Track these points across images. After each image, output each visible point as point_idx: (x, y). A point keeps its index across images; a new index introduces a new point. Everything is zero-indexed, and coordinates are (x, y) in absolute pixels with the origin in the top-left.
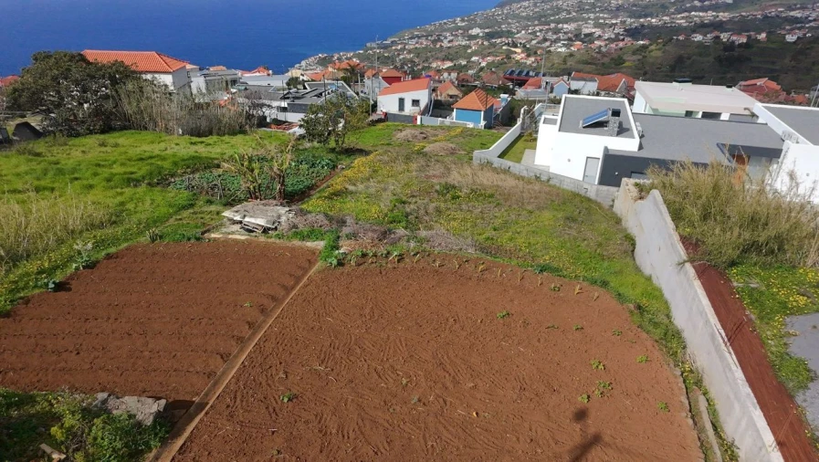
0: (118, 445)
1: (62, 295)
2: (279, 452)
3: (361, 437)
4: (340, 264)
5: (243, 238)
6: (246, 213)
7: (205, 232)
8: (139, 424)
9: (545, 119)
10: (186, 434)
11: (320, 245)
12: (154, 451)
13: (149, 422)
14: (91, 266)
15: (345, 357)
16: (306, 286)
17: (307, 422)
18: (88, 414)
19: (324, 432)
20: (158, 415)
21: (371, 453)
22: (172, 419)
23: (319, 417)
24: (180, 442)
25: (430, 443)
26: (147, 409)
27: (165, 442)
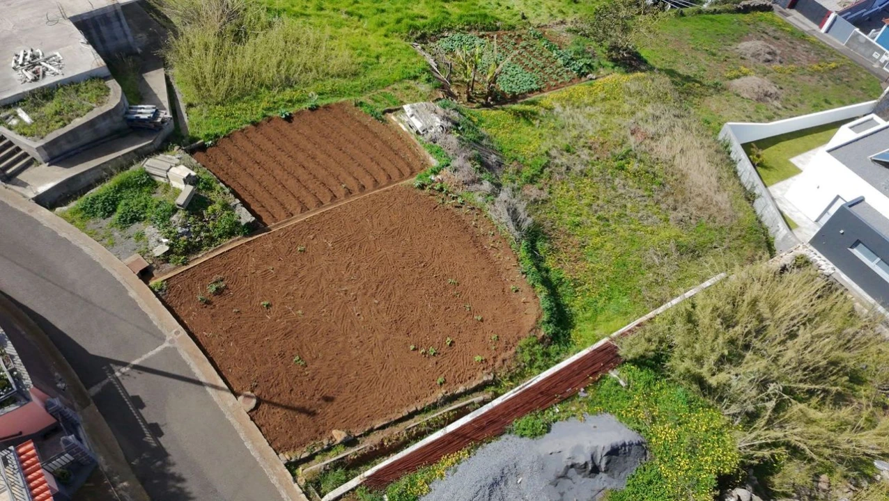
0: (227, 227)
1: (285, 123)
2: (273, 269)
3: (305, 287)
4: (422, 187)
5: (405, 129)
6: (416, 113)
7: (390, 111)
8: (240, 223)
9: (872, 119)
10: (254, 238)
11: (434, 162)
12: (239, 237)
13: (243, 224)
14: (314, 109)
15: (347, 246)
16: (387, 191)
17: (295, 265)
18: (226, 206)
19: (296, 274)
20: (248, 224)
21: (300, 295)
22: (254, 228)
23: (303, 266)
24: (250, 239)
25: (324, 310)
26: (246, 217)
27: (246, 236)
